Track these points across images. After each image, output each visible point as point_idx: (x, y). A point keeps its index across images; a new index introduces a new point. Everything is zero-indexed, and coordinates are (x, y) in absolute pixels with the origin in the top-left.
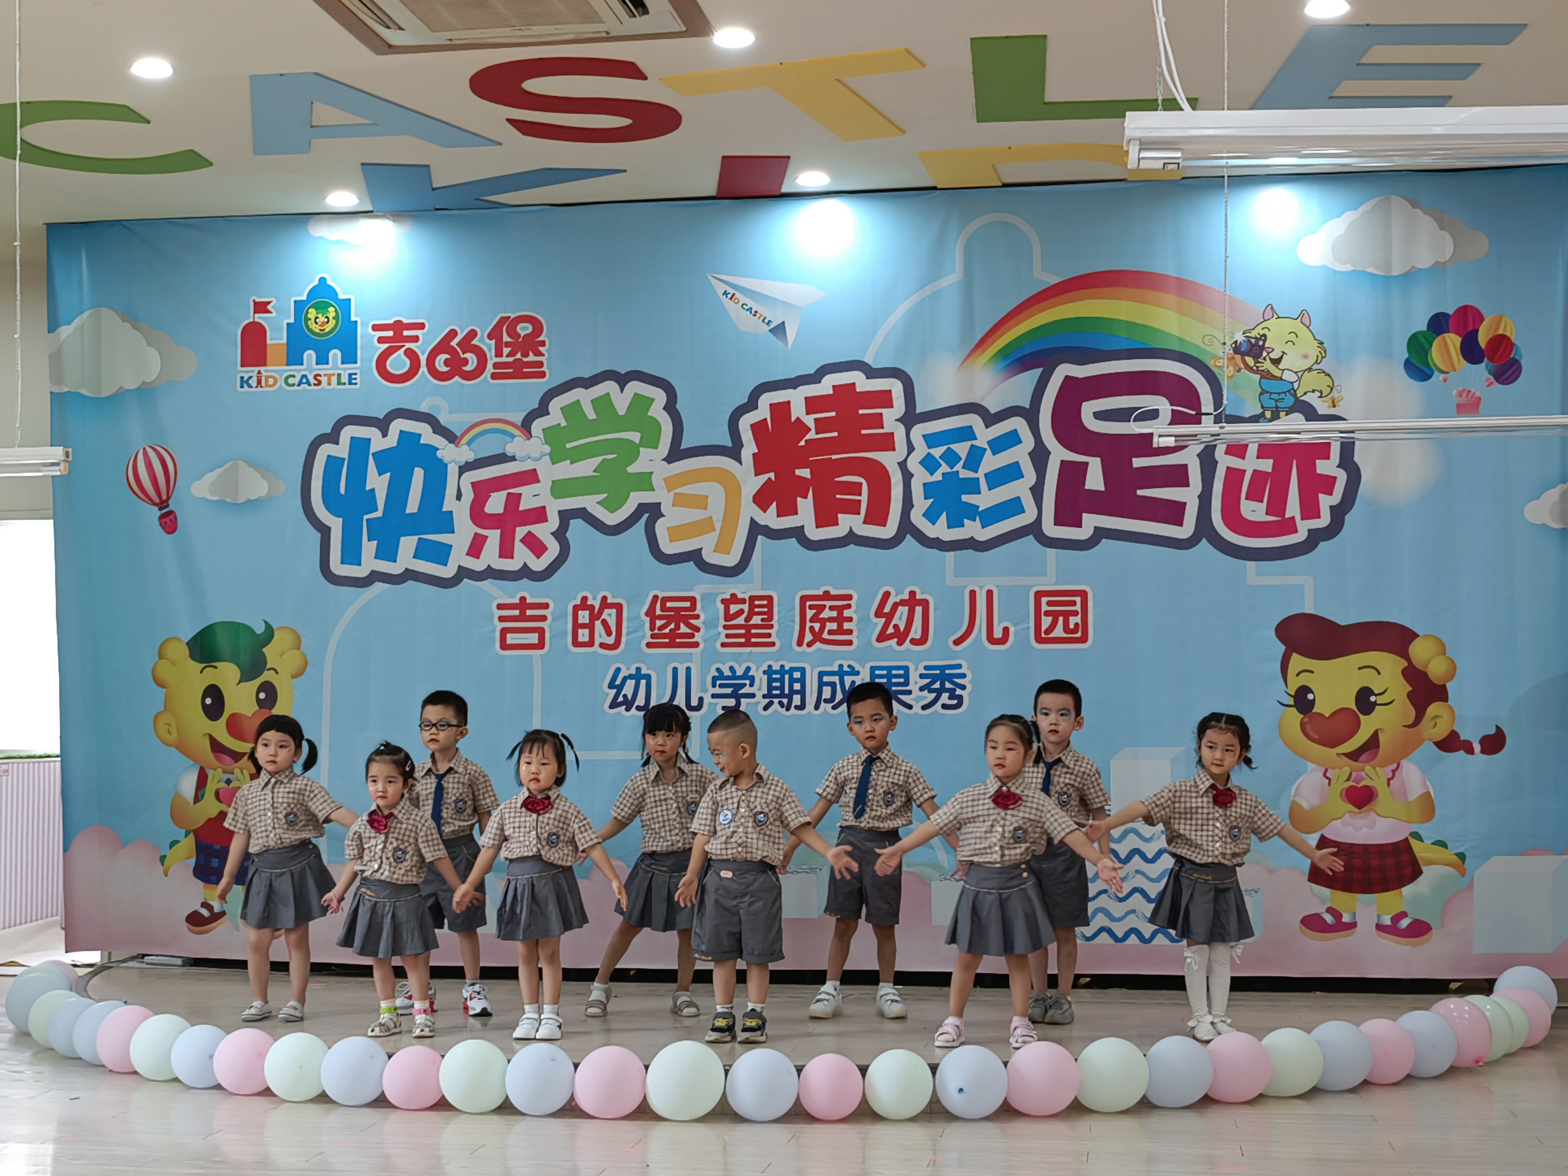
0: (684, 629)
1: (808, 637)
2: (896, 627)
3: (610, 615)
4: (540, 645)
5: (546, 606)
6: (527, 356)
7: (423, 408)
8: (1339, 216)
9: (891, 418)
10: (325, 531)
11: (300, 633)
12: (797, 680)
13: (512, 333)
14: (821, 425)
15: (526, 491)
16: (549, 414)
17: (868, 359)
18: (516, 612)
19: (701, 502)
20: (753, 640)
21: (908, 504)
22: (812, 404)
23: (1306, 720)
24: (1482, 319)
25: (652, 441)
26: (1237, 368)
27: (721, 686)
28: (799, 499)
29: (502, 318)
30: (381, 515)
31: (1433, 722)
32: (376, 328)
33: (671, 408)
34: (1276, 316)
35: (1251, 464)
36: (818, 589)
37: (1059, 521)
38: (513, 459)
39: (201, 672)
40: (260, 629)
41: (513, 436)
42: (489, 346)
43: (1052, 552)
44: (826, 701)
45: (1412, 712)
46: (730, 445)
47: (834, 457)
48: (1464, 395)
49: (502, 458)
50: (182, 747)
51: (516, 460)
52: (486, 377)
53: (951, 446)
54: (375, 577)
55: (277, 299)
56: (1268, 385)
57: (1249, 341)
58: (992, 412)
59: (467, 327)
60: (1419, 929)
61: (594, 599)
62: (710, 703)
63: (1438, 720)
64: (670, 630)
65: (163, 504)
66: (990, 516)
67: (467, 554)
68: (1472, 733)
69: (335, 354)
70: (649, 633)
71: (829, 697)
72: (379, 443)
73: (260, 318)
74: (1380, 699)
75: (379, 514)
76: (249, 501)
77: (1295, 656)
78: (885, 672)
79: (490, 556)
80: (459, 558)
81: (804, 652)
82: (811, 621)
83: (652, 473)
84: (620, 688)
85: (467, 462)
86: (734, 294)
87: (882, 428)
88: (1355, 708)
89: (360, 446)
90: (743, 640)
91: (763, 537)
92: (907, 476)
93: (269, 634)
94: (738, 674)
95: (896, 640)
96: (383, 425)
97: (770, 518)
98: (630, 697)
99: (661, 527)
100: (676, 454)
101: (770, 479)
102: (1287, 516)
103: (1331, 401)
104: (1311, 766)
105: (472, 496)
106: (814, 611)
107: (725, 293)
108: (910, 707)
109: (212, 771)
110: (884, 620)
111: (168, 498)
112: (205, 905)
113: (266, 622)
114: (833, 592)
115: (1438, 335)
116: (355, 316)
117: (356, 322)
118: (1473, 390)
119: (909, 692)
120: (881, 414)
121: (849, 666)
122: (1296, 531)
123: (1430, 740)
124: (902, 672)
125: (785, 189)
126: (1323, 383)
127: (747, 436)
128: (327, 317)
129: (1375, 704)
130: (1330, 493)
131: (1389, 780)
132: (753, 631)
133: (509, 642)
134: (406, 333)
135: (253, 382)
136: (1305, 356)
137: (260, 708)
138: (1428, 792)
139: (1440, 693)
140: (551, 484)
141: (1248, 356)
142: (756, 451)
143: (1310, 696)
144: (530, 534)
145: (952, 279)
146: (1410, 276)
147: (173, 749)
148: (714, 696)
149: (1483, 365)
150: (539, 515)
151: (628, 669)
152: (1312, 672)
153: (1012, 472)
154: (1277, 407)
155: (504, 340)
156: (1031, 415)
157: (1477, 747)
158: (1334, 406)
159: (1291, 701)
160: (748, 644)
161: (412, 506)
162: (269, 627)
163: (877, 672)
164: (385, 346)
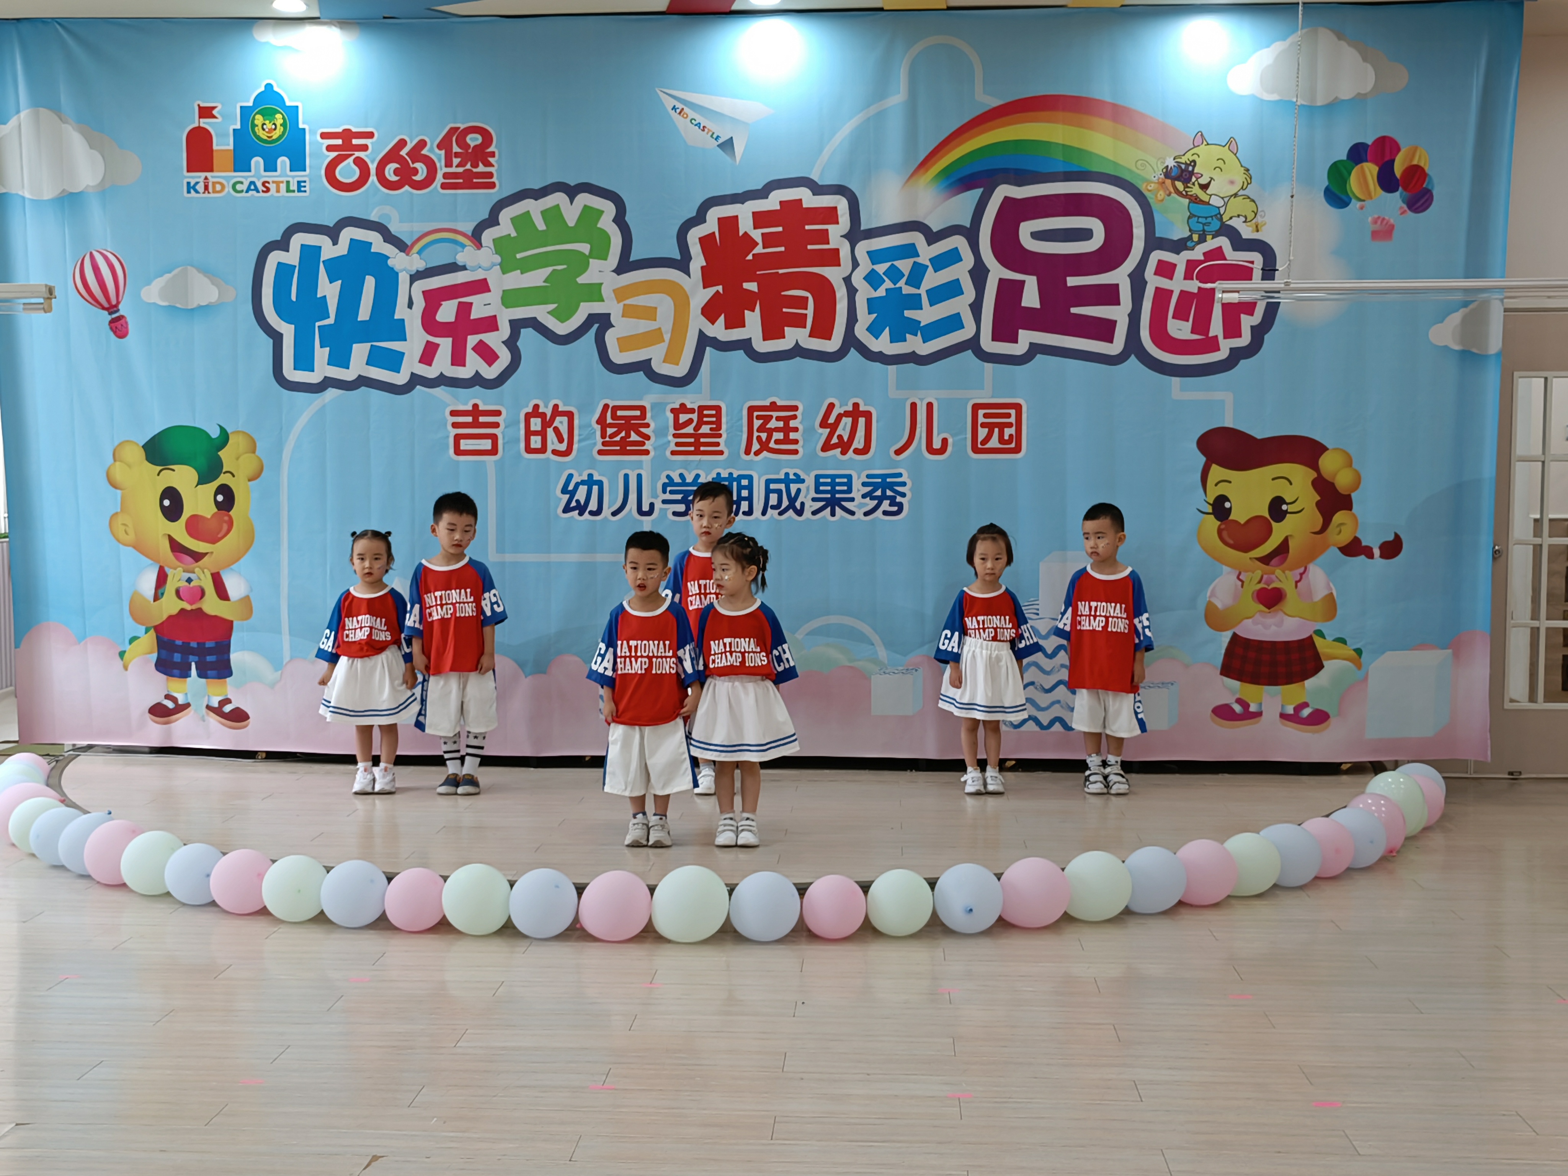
0: (634, 437)
1: (756, 446)
2: (840, 437)
3: (561, 423)
4: (494, 451)
5: (498, 413)
6: (477, 166)
7: (373, 217)
8: (1268, 46)
9: (836, 233)
10: (277, 338)
11: (254, 436)
12: (745, 488)
13: (462, 143)
14: (768, 240)
15: (477, 300)
16: (499, 224)
17: (815, 176)
18: (469, 419)
19: (650, 313)
20: (702, 448)
21: (852, 318)
22: (760, 219)
23: (1223, 527)
24: (1398, 149)
25: (601, 253)
26: (1168, 192)
27: (671, 492)
28: (746, 312)
29: (452, 129)
30: (333, 322)
31: (1338, 529)
32: (324, 136)
33: (620, 220)
34: (1205, 143)
35: (1178, 284)
36: (765, 399)
37: (995, 338)
38: (464, 268)
39: (158, 475)
40: (215, 433)
41: (463, 246)
42: (438, 156)
43: (989, 366)
44: (773, 507)
45: (1320, 520)
46: (679, 257)
47: (781, 271)
48: (1379, 222)
49: (453, 268)
50: (139, 547)
51: (466, 269)
52: (436, 187)
53: (896, 263)
54: (328, 383)
55: (223, 104)
56: (1197, 209)
57: (1181, 167)
58: (935, 230)
59: (417, 136)
60: (1319, 718)
61: (546, 407)
62: (661, 509)
63: (1343, 528)
64: (622, 438)
65: (112, 308)
66: (932, 331)
67: (420, 361)
68: (1372, 539)
69: (283, 162)
70: (599, 440)
71: (775, 503)
72: (329, 251)
73: (205, 123)
74: (1291, 508)
75: (331, 321)
76: (200, 307)
77: (1215, 468)
78: (829, 480)
79: (442, 364)
80: (411, 365)
81: (752, 460)
82: (758, 431)
83: (602, 284)
84: (572, 494)
85: (418, 271)
86: (683, 109)
87: (828, 243)
88: (1267, 515)
89: (310, 254)
90: (692, 449)
91: (711, 349)
92: (852, 292)
93: (224, 438)
94: (687, 481)
95: (839, 450)
96: (333, 233)
97: (718, 330)
98: (582, 503)
99: (610, 337)
100: (625, 265)
101: (718, 292)
102: (1211, 334)
103: (1255, 226)
104: (1226, 569)
105: (424, 304)
106: (761, 422)
107: (674, 108)
108: (852, 513)
109: (171, 570)
110: (828, 430)
111: (118, 303)
112: (168, 697)
113: (220, 427)
114: (780, 403)
115: (1357, 164)
116: (303, 123)
117: (304, 129)
118: (1387, 218)
119: (852, 500)
120: (827, 230)
121: (795, 474)
122: (1219, 349)
123: (1334, 545)
124: (845, 480)
125: (735, 7)
126: (1247, 208)
127: (695, 249)
128: (274, 124)
129: (1286, 512)
130: (1252, 314)
131: (1297, 582)
132: (702, 440)
133: (462, 447)
134: (355, 142)
135: (200, 187)
136: (1232, 182)
137: (219, 510)
138: (1332, 593)
139: (1346, 503)
140: (501, 293)
141: (1178, 181)
142: (704, 264)
143: (1227, 505)
144: (481, 342)
145: (897, 98)
146: (1333, 106)
147: (131, 549)
148: (665, 502)
149: (1397, 194)
150: (490, 324)
151: (579, 476)
152: (1230, 482)
153: (952, 289)
154: (1204, 230)
155: (454, 151)
156: (971, 234)
157: (1377, 552)
158: (1258, 231)
159: (1209, 509)
160: (697, 452)
161: (364, 313)
162: (224, 432)
163: (822, 480)
164: (333, 154)
